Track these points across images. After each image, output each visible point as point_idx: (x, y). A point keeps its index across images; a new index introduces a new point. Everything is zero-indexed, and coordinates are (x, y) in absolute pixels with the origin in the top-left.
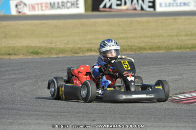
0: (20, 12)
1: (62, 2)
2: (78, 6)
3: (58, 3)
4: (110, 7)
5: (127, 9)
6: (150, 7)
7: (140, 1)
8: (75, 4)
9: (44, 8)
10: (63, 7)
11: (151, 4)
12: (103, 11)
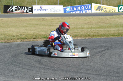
4: (12, 11)
5: (20, 12)
6: (30, 11)
11: (30, 10)
12: (9, 13)
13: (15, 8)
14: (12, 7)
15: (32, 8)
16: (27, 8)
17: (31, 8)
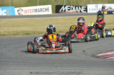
0: (19, 14)
1: (41, 9)
2: (49, 10)
3: (39, 9)
4: (65, 11)
5: (73, 12)
6: (84, 11)
7: (80, 8)
8: (47, 10)
9: (32, 12)
10: (41, 11)
11: (85, 9)
12: (61, 13)
13: (68, 7)
14: (65, 6)
15: (87, 7)
16: (81, 7)
17: (85, 7)
